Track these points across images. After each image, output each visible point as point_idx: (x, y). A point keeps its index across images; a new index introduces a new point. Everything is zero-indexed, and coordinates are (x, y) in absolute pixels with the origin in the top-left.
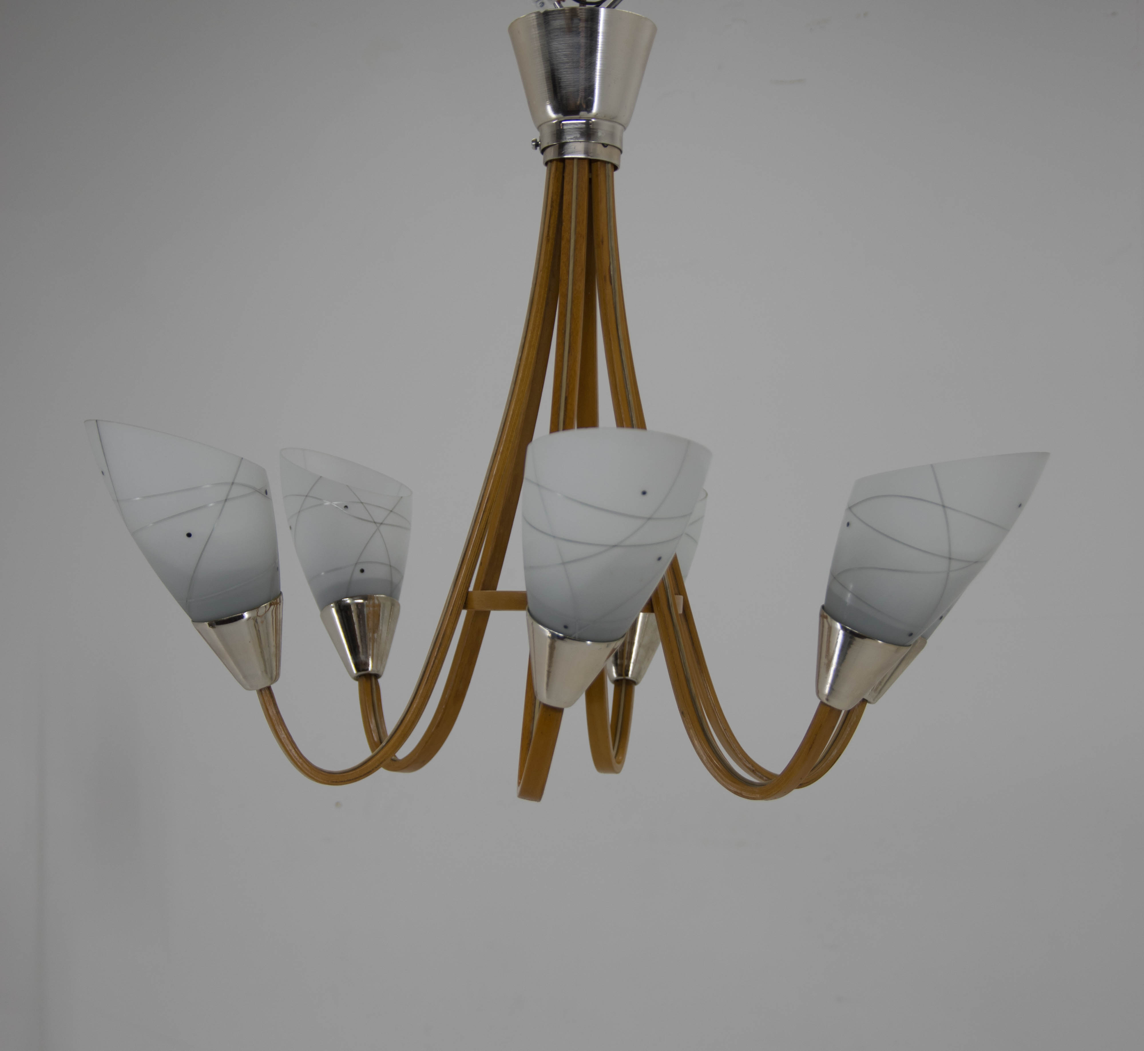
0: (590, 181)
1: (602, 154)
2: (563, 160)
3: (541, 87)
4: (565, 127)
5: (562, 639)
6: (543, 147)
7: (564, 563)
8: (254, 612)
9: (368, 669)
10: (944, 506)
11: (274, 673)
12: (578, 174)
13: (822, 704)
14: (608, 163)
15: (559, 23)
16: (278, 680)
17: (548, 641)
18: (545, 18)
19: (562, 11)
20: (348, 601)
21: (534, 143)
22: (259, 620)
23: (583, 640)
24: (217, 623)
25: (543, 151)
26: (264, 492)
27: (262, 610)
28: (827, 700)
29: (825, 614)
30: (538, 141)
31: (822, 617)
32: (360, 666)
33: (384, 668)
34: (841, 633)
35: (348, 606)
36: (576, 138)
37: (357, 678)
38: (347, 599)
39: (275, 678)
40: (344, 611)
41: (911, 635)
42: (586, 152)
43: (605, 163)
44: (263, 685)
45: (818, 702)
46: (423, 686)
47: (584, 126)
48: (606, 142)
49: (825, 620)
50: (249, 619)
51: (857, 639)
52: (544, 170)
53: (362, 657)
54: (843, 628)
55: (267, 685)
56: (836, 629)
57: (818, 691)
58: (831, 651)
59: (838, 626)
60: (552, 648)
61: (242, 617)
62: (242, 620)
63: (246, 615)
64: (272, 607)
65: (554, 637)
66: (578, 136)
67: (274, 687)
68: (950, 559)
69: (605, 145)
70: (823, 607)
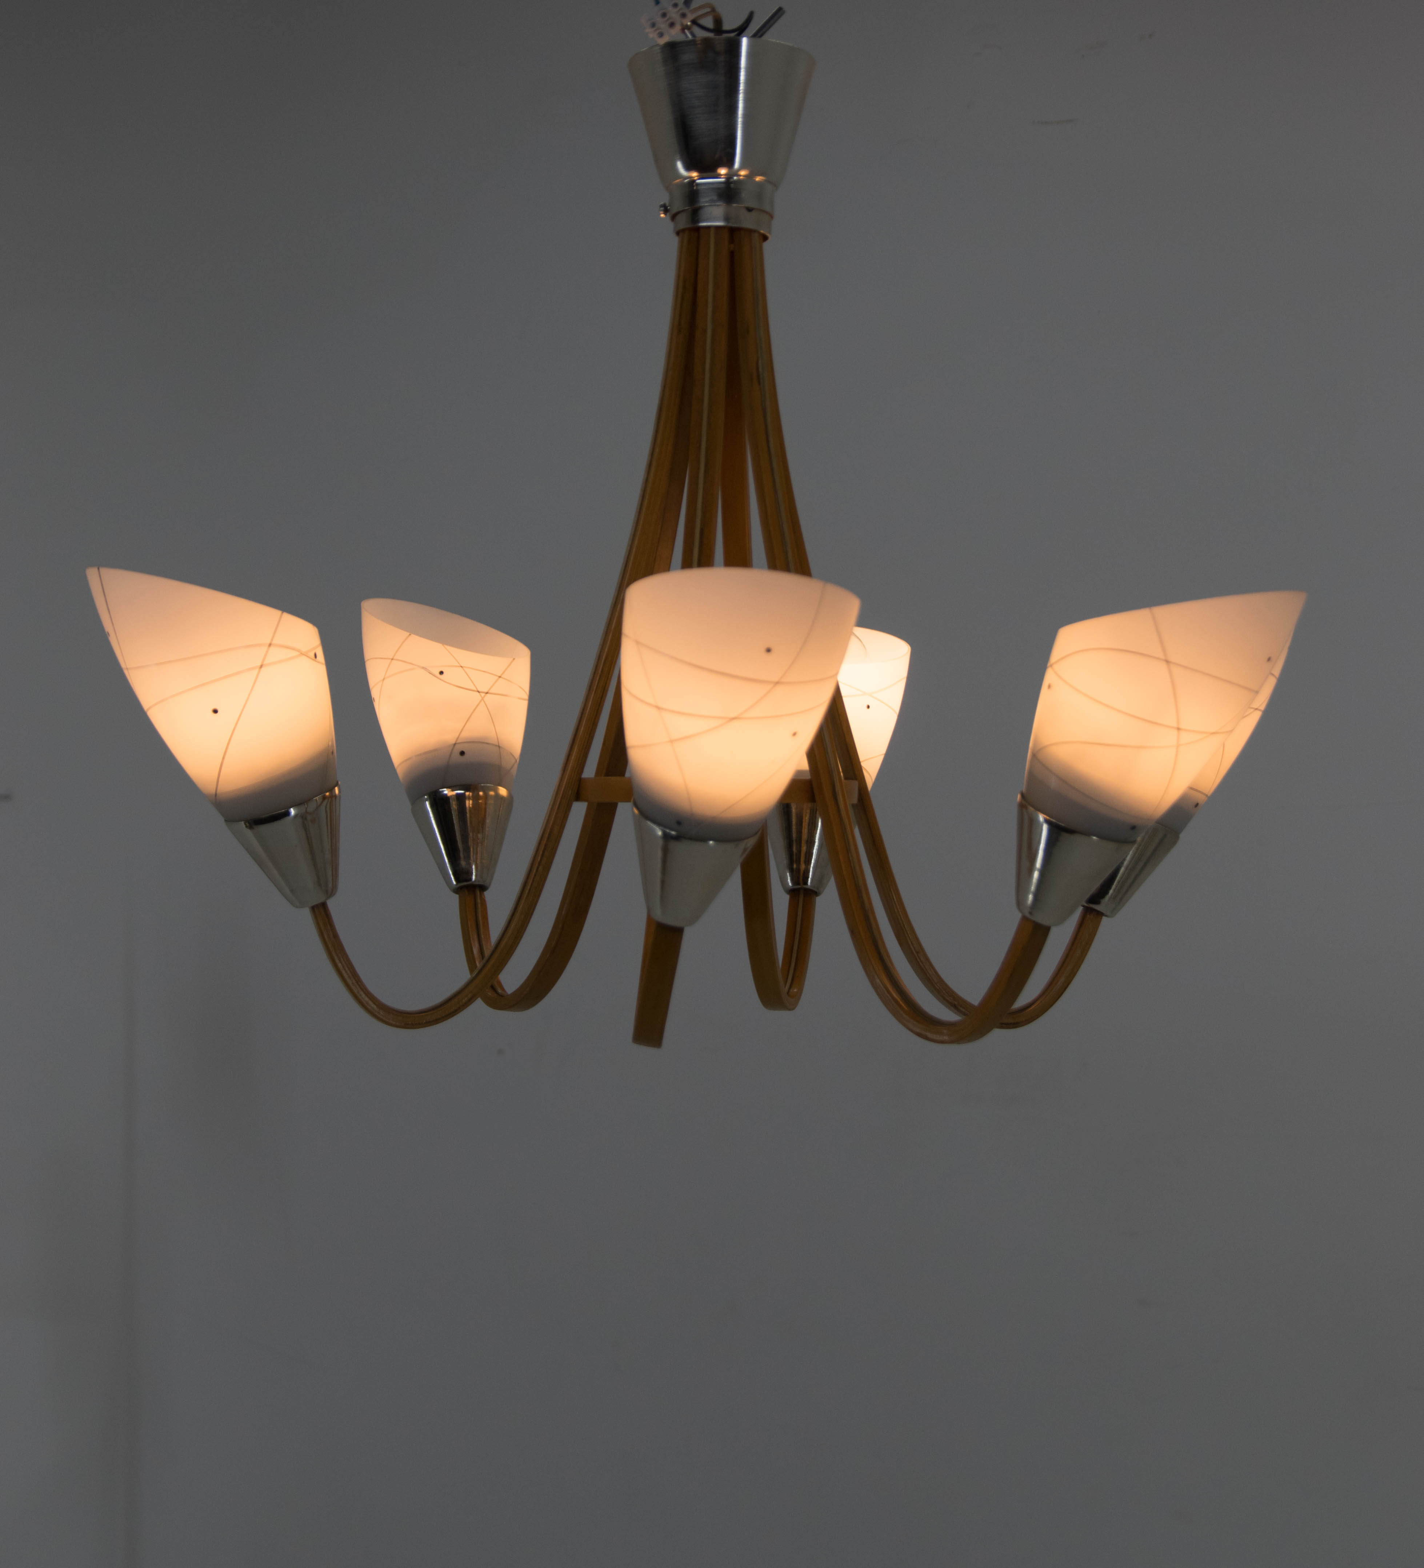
0: (732, 254)
1: (747, 221)
2: (699, 229)
3: (669, 137)
4: (699, 187)
5: (677, 838)
6: (674, 211)
7: (672, 742)
8: (302, 807)
9: (471, 879)
10: (1168, 663)
11: (330, 885)
12: (715, 246)
13: (1024, 919)
14: (755, 231)
15: (688, 57)
16: (334, 895)
17: (661, 842)
18: (673, 50)
19: (692, 43)
20: (446, 791)
21: (662, 209)
22: (309, 817)
23: (705, 840)
24: (255, 822)
25: (673, 217)
26: (312, 654)
27: (311, 807)
28: (1031, 913)
29: (1025, 802)
30: (667, 205)
31: (1021, 807)
32: (461, 874)
33: (492, 877)
34: (1045, 828)
35: (446, 798)
36: (712, 201)
37: (457, 890)
38: (445, 789)
39: (331, 892)
40: (441, 804)
42: (727, 219)
43: (750, 231)
44: (317, 901)
45: (1019, 916)
46: (523, 901)
47: (723, 186)
48: (751, 204)
49: (1024, 810)
50: (296, 816)
51: (1066, 835)
52: (674, 242)
53: (463, 863)
54: (1047, 821)
55: (320, 901)
56: (1038, 821)
57: (1020, 902)
58: (1033, 851)
59: (1041, 818)
60: (665, 851)
61: (287, 814)
62: (287, 819)
63: (293, 811)
64: (326, 801)
65: (666, 836)
66: (715, 198)
67: (331, 904)
68: (1179, 729)
69: (750, 210)
70: (1023, 795)
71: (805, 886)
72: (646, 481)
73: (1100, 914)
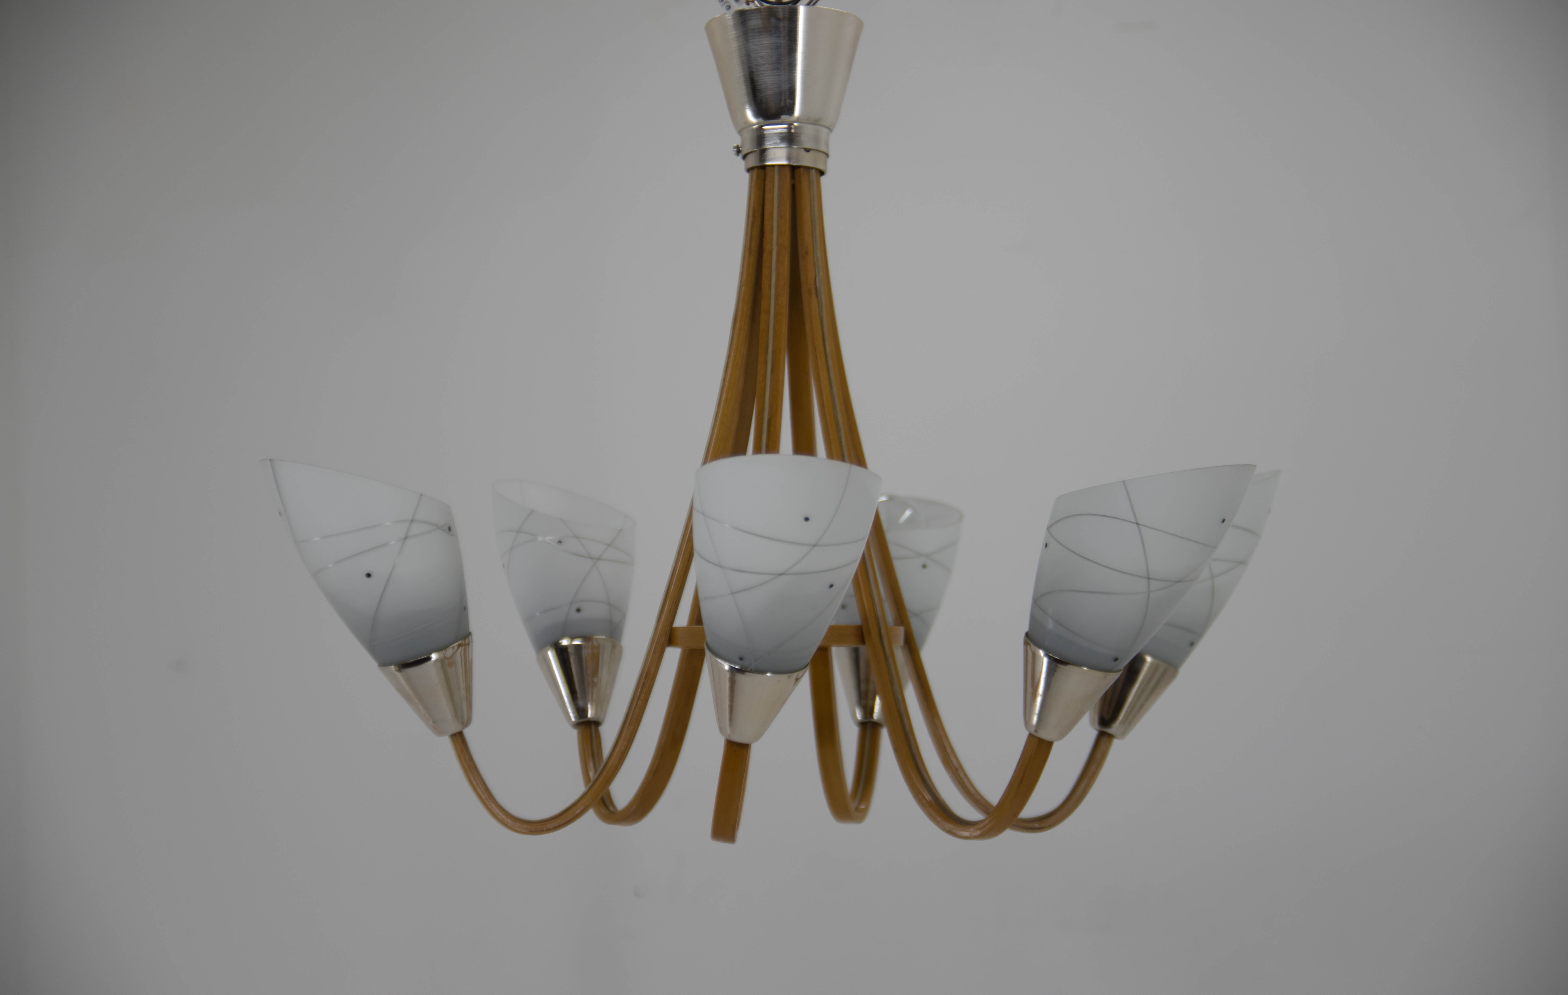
0: (793, 187)
1: (806, 160)
2: (764, 167)
3: (741, 90)
4: (765, 132)
5: (742, 671)
6: (745, 152)
7: (733, 593)
8: (442, 653)
9: (587, 716)
10: (1138, 524)
11: (466, 717)
12: (779, 182)
13: (1031, 736)
14: (812, 168)
15: (755, 22)
16: (470, 724)
17: (728, 675)
18: (742, 16)
19: (758, 10)
20: (565, 642)
21: (735, 150)
22: (447, 662)
23: (763, 672)
24: (405, 666)
25: (744, 157)
26: (447, 528)
27: (449, 652)
28: (1036, 731)
29: (1028, 641)
30: (740, 146)
31: (1026, 643)
32: (581, 712)
33: (605, 714)
34: (1045, 661)
35: (566, 647)
36: (776, 144)
37: (576, 725)
38: (564, 640)
39: (467, 722)
40: (562, 653)
41: (1116, 659)
42: (789, 158)
43: (808, 169)
44: (455, 729)
45: (1027, 733)
46: (625, 729)
47: (785, 131)
48: (808, 146)
49: (1028, 647)
50: (436, 661)
51: (1060, 666)
52: (744, 179)
53: (581, 703)
54: (1047, 655)
55: (458, 730)
56: (1040, 656)
57: (1027, 723)
58: (1036, 680)
59: (1042, 653)
60: (733, 682)
61: (429, 659)
62: (429, 663)
63: (434, 656)
64: (461, 648)
66: (778, 141)
67: (468, 733)
68: (1149, 578)
69: (807, 150)
70: (1027, 634)
71: (872, 720)
72: (724, 380)
73: (1111, 737)
